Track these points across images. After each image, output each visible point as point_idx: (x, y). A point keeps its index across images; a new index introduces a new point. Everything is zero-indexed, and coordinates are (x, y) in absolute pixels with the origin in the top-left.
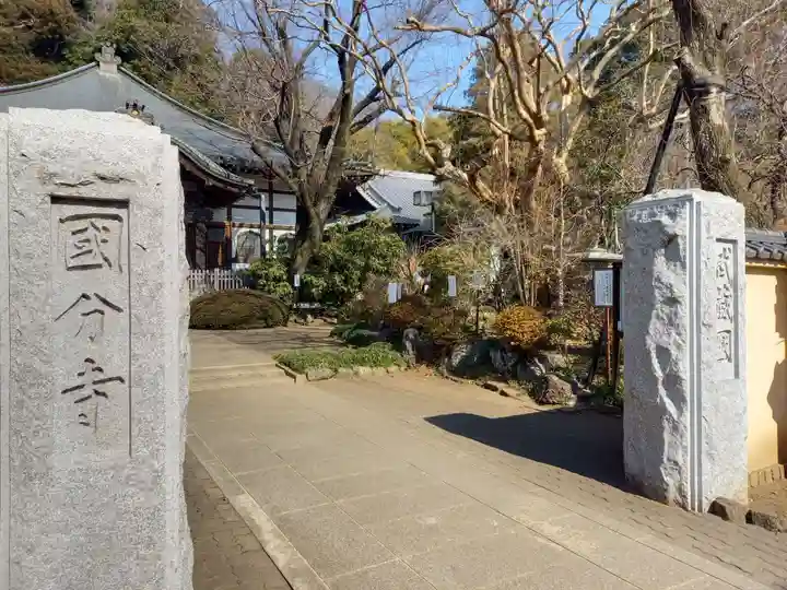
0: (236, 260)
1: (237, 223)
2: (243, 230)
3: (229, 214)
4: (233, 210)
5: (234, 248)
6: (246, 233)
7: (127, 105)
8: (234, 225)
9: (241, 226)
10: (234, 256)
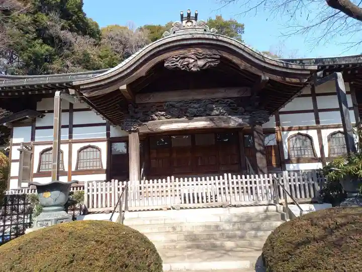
0: (289, 161)
1: (286, 127)
2: (292, 133)
3: (278, 119)
4: (281, 116)
5: (286, 150)
6: (295, 135)
7: (182, 16)
8: (283, 130)
9: (290, 129)
10: (286, 157)
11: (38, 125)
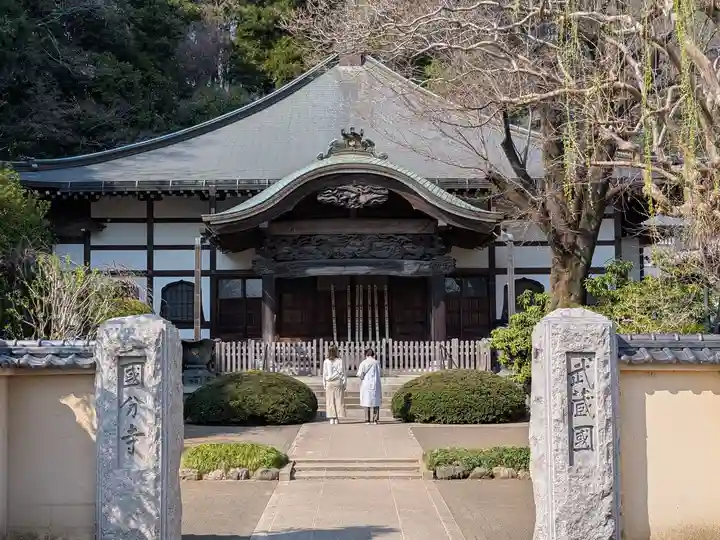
3: (492, 255)
11: (94, 242)
